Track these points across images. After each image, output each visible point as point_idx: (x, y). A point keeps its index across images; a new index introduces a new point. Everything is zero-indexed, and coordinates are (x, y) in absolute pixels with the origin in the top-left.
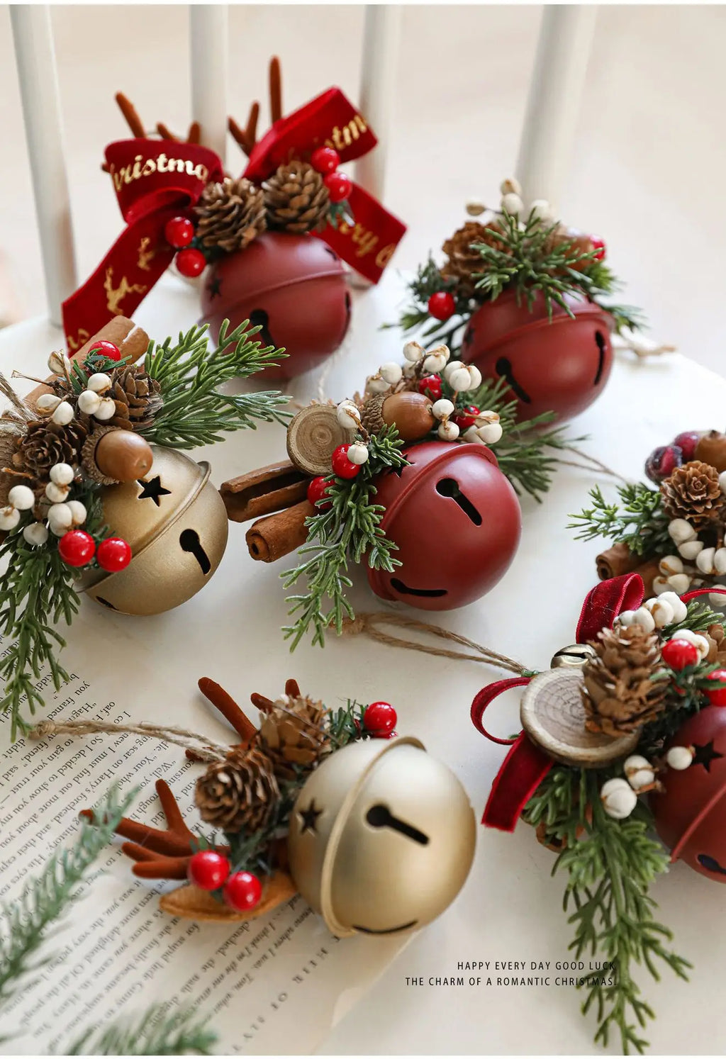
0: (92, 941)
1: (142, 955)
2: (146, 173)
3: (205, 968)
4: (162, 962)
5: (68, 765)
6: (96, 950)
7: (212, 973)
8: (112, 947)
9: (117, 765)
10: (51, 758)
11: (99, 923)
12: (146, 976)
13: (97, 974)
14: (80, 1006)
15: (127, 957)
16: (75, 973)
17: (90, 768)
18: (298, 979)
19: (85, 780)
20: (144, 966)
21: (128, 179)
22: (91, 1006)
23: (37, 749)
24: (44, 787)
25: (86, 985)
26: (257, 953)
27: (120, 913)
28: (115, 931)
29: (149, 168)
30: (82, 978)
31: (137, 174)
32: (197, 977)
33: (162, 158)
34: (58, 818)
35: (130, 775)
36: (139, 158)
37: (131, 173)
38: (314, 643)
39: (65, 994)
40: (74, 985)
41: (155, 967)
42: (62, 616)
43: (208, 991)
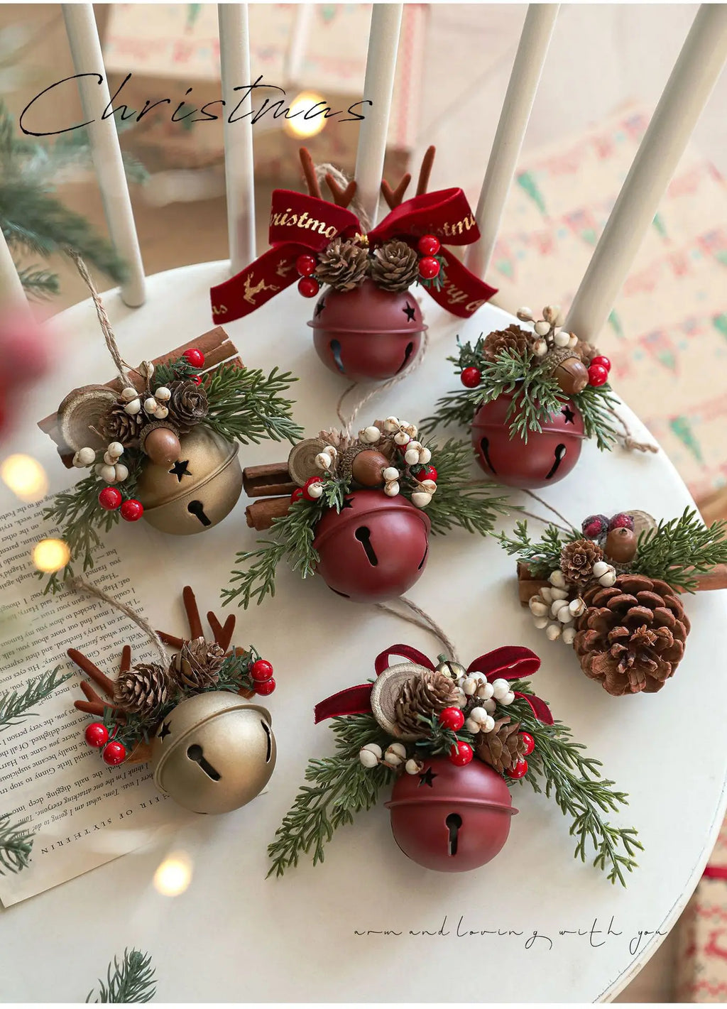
0: (41, 732)
1: (63, 753)
2: (289, 224)
3: (95, 775)
4: (73, 761)
5: (81, 612)
6: (41, 738)
7: (98, 780)
8: (50, 740)
9: (110, 623)
10: (74, 603)
11: (50, 722)
12: (60, 766)
13: (33, 753)
14: (15, 768)
15: (56, 749)
16: (22, 747)
17: (93, 619)
18: (144, 805)
19: (88, 626)
20: (62, 759)
21: (276, 223)
22: (21, 770)
23: (69, 593)
24: (61, 621)
25: (24, 757)
26: (129, 779)
27: (64, 721)
28: (57, 731)
29: (292, 221)
30: (23, 752)
31: (283, 223)
32: (87, 779)
33: (305, 216)
34: (59, 645)
35: (115, 633)
36: (289, 210)
37: (280, 220)
38: (240, 605)
39: (10, 757)
40: (19, 753)
41: (67, 763)
42: (104, 525)
43: (90, 790)
